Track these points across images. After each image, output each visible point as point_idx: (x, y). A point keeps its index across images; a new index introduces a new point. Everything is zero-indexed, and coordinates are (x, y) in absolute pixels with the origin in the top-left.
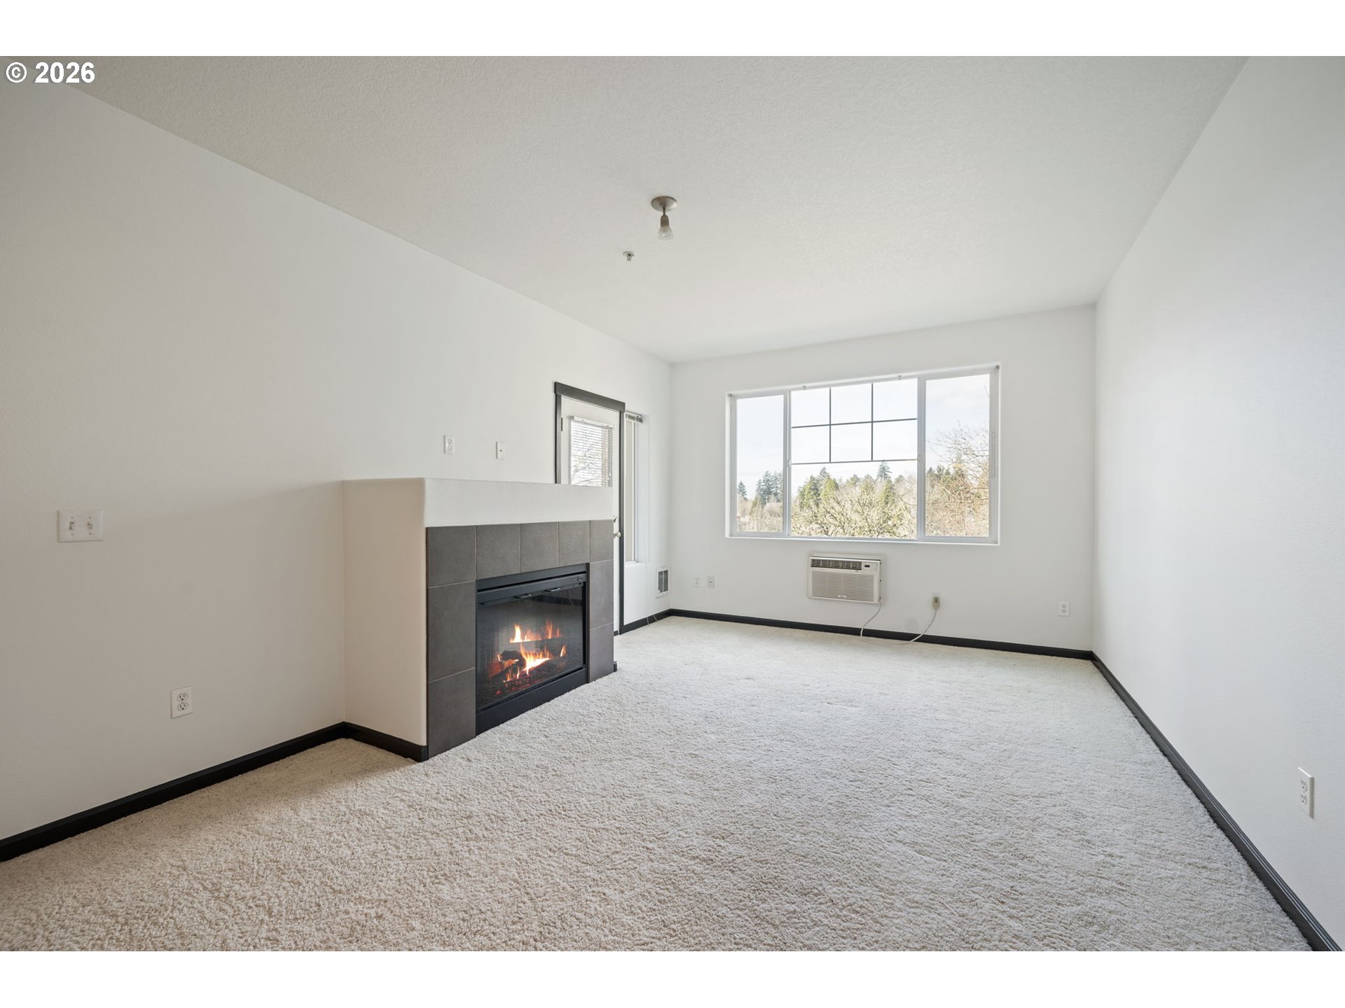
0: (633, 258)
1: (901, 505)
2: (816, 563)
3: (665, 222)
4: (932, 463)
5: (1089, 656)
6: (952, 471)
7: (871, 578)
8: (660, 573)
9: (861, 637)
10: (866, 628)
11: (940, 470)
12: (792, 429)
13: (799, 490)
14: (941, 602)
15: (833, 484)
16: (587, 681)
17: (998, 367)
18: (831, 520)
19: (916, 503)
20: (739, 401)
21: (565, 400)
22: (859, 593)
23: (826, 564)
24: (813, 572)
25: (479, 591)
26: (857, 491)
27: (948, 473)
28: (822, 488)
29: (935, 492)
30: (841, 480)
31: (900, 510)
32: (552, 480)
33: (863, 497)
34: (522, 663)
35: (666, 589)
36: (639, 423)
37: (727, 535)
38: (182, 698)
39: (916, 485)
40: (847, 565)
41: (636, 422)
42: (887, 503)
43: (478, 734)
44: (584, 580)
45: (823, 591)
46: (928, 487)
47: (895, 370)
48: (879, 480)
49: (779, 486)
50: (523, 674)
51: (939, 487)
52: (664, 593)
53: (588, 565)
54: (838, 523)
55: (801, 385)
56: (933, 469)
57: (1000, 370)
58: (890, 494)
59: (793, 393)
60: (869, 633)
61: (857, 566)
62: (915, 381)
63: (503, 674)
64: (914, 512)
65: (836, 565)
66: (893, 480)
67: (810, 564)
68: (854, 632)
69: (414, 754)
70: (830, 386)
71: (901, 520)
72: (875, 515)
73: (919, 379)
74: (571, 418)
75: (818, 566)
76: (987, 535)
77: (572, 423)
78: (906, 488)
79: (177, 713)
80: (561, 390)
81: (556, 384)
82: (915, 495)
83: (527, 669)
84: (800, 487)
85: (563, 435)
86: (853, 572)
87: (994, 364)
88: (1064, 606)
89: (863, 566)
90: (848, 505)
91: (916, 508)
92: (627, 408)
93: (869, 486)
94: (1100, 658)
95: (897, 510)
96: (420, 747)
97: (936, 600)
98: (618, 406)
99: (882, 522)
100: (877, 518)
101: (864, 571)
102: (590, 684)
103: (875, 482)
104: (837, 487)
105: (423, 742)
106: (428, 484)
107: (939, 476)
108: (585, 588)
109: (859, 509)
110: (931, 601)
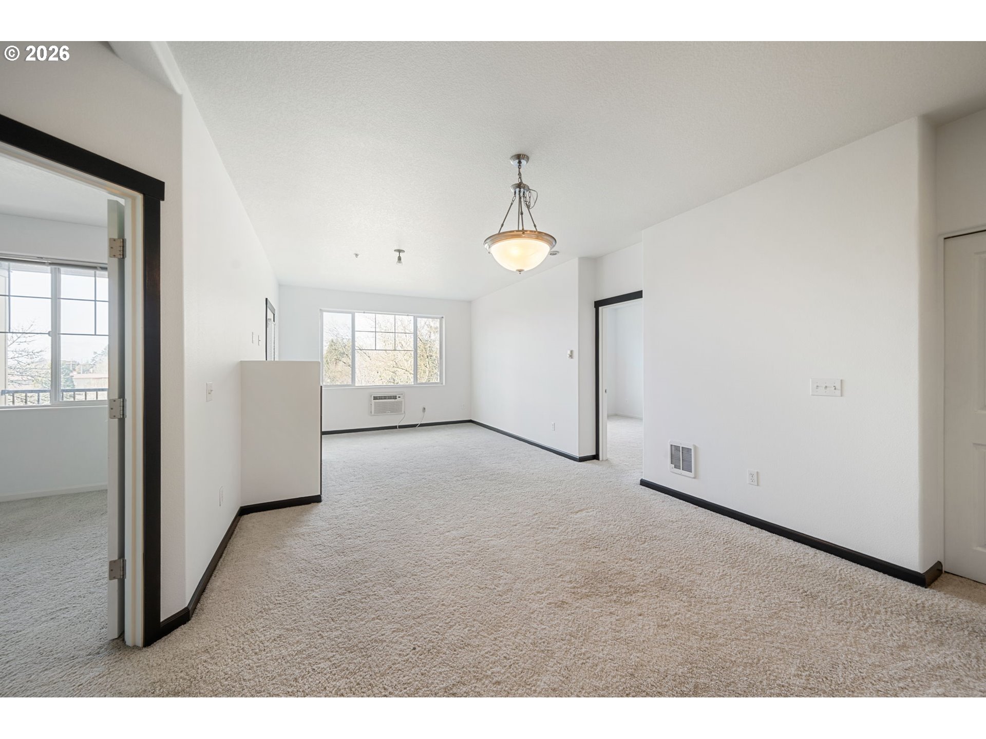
0: (359, 256)
2: (375, 398)
3: (400, 259)
5: (471, 421)
7: (402, 401)
9: (398, 429)
10: (399, 425)
12: (355, 331)
14: (426, 409)
17: (443, 317)
22: (396, 409)
23: (380, 398)
24: (375, 403)
40: (390, 398)
45: (379, 410)
47: (403, 311)
57: (443, 319)
59: (356, 314)
60: (401, 427)
61: (395, 398)
62: (412, 317)
65: (385, 398)
67: (373, 398)
68: (395, 427)
70: (375, 313)
73: (414, 317)
76: (439, 381)
86: (393, 400)
87: (441, 316)
89: (397, 397)
94: (476, 421)
96: (319, 495)
97: (424, 409)
101: (398, 399)
105: (320, 493)
110: (422, 409)
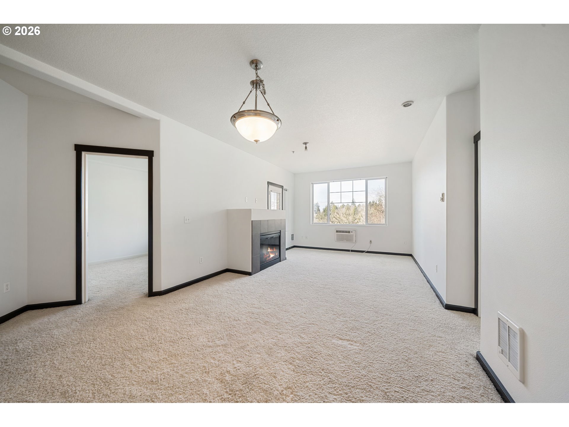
0: (294, 153)
1: (360, 215)
2: (337, 232)
3: (306, 148)
4: (370, 200)
5: (411, 255)
6: (378, 203)
7: (353, 235)
8: (292, 235)
9: (350, 252)
10: (352, 249)
11: (373, 202)
12: (330, 193)
13: (323, 209)
15: (336, 207)
16: (280, 261)
17: (387, 177)
18: (336, 220)
19: (365, 214)
20: (314, 185)
21: (270, 186)
22: (350, 240)
23: (340, 232)
24: (337, 234)
25: (260, 236)
26: (344, 210)
27: (376, 203)
28: (331, 208)
29: (372, 210)
30: (338, 206)
31: (360, 216)
32: (267, 209)
33: (347, 212)
34: (270, 256)
35: (293, 240)
36: (286, 191)
37: (311, 224)
38: (201, 259)
39: (365, 208)
40: (346, 232)
41: (285, 191)
42: (355, 214)
43: (260, 271)
44: (279, 235)
45: (340, 239)
46: (369, 208)
47: (359, 178)
48: (352, 206)
49: (316, 208)
50: (270, 258)
51: (373, 209)
52: (293, 241)
53: (280, 231)
54: (338, 221)
55: (333, 181)
56: (371, 202)
57: (387, 178)
58: (356, 211)
59: (330, 183)
60: (352, 251)
61: (349, 232)
62: (365, 180)
63: (266, 258)
64: (364, 217)
65: (343, 232)
66: (357, 206)
67: (336, 231)
68: (348, 251)
69: (249, 274)
70: (341, 181)
71: (360, 220)
72: (351, 218)
74: (271, 191)
75: (338, 232)
76: (384, 223)
77: (272, 192)
78: (361, 209)
79: (201, 262)
80: (269, 183)
81: (268, 182)
82: (365, 211)
83: (271, 257)
84: (324, 208)
85: (269, 196)
86: (348, 233)
87: (386, 177)
88: (404, 242)
89: (351, 232)
90: (342, 215)
91: (365, 216)
92: (284, 187)
93: (348, 208)
94: (413, 255)
95: (359, 216)
96: (250, 272)
97: (371, 241)
98: (282, 187)
99: (353, 221)
100: (352, 219)
101: (351, 233)
102: (281, 262)
103: (350, 206)
104: (337, 208)
105: (251, 271)
106: (252, 210)
107: (373, 204)
108: (280, 237)
109: (345, 216)
110: (369, 242)
